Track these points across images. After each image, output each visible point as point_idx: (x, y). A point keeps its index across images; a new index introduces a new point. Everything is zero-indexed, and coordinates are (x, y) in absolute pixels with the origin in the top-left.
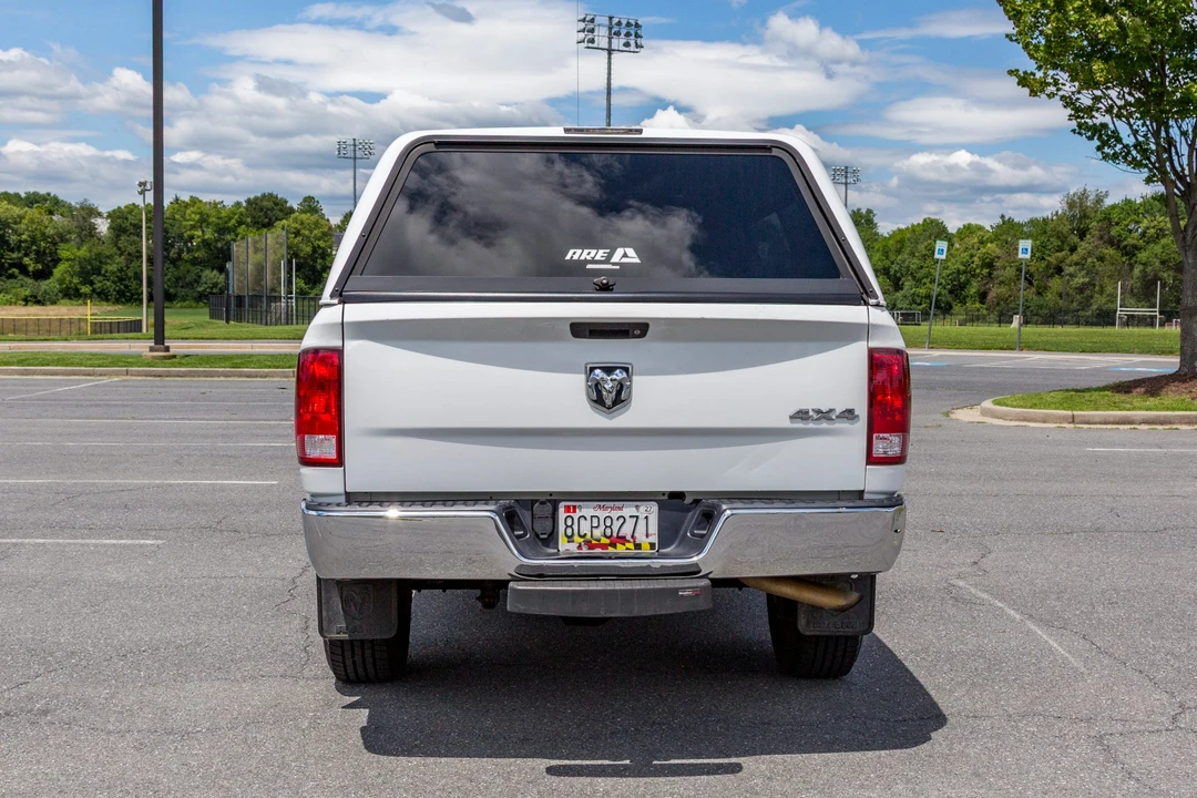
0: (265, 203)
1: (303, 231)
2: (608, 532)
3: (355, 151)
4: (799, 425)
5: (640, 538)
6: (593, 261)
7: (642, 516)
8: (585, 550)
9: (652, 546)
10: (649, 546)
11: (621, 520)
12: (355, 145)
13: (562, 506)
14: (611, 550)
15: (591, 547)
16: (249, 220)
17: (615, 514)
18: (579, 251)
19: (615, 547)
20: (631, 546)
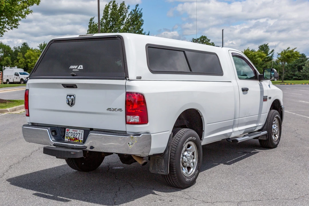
2: (74, 137)
4: (109, 112)
5: (80, 139)
6: (74, 69)
7: (81, 134)
8: (69, 141)
9: (82, 141)
10: (81, 141)
11: (77, 134)
13: (66, 129)
14: (74, 141)
15: (71, 140)
17: (76, 132)
18: (72, 66)
19: (75, 141)
20: (78, 141)
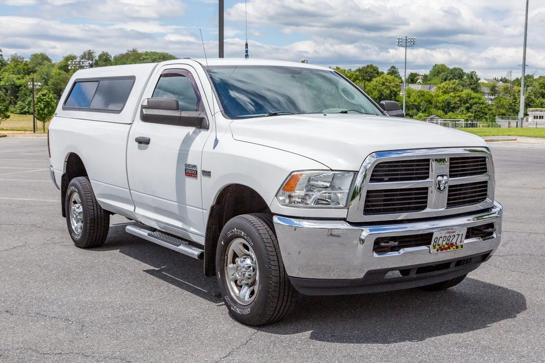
0: (369, 70)
1: (386, 83)
3: (406, 43)
12: (406, 40)
16: (360, 78)
